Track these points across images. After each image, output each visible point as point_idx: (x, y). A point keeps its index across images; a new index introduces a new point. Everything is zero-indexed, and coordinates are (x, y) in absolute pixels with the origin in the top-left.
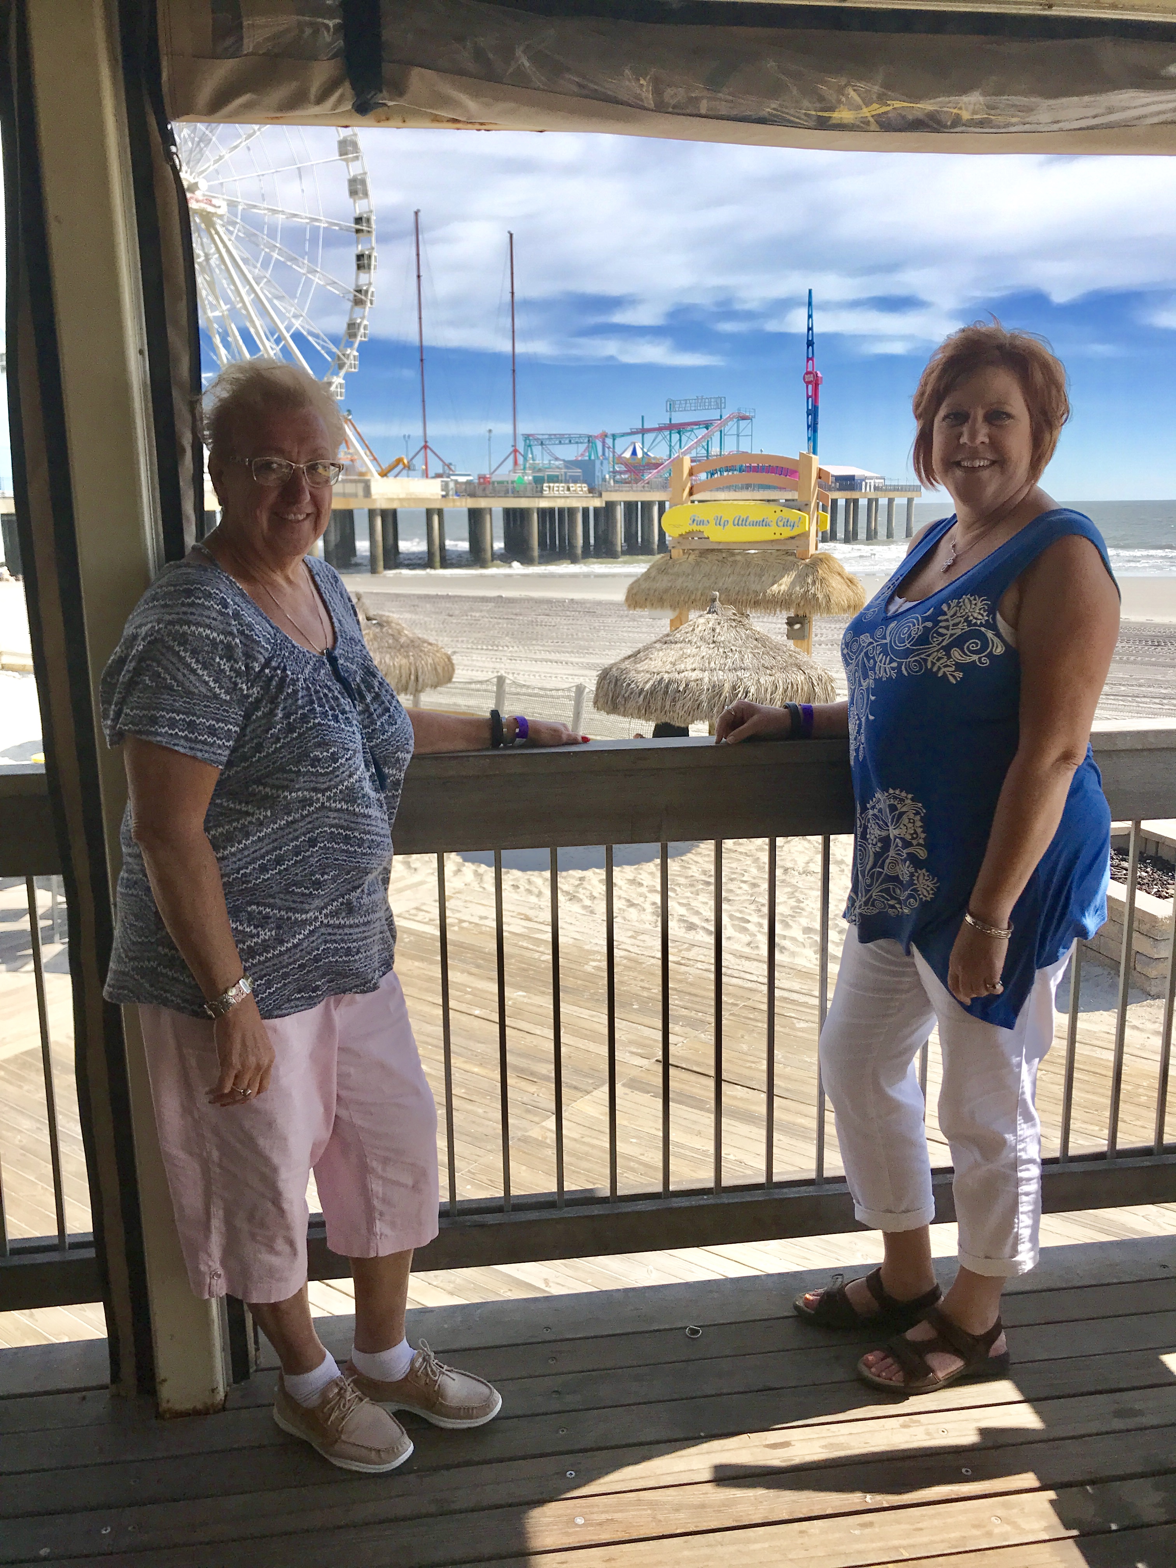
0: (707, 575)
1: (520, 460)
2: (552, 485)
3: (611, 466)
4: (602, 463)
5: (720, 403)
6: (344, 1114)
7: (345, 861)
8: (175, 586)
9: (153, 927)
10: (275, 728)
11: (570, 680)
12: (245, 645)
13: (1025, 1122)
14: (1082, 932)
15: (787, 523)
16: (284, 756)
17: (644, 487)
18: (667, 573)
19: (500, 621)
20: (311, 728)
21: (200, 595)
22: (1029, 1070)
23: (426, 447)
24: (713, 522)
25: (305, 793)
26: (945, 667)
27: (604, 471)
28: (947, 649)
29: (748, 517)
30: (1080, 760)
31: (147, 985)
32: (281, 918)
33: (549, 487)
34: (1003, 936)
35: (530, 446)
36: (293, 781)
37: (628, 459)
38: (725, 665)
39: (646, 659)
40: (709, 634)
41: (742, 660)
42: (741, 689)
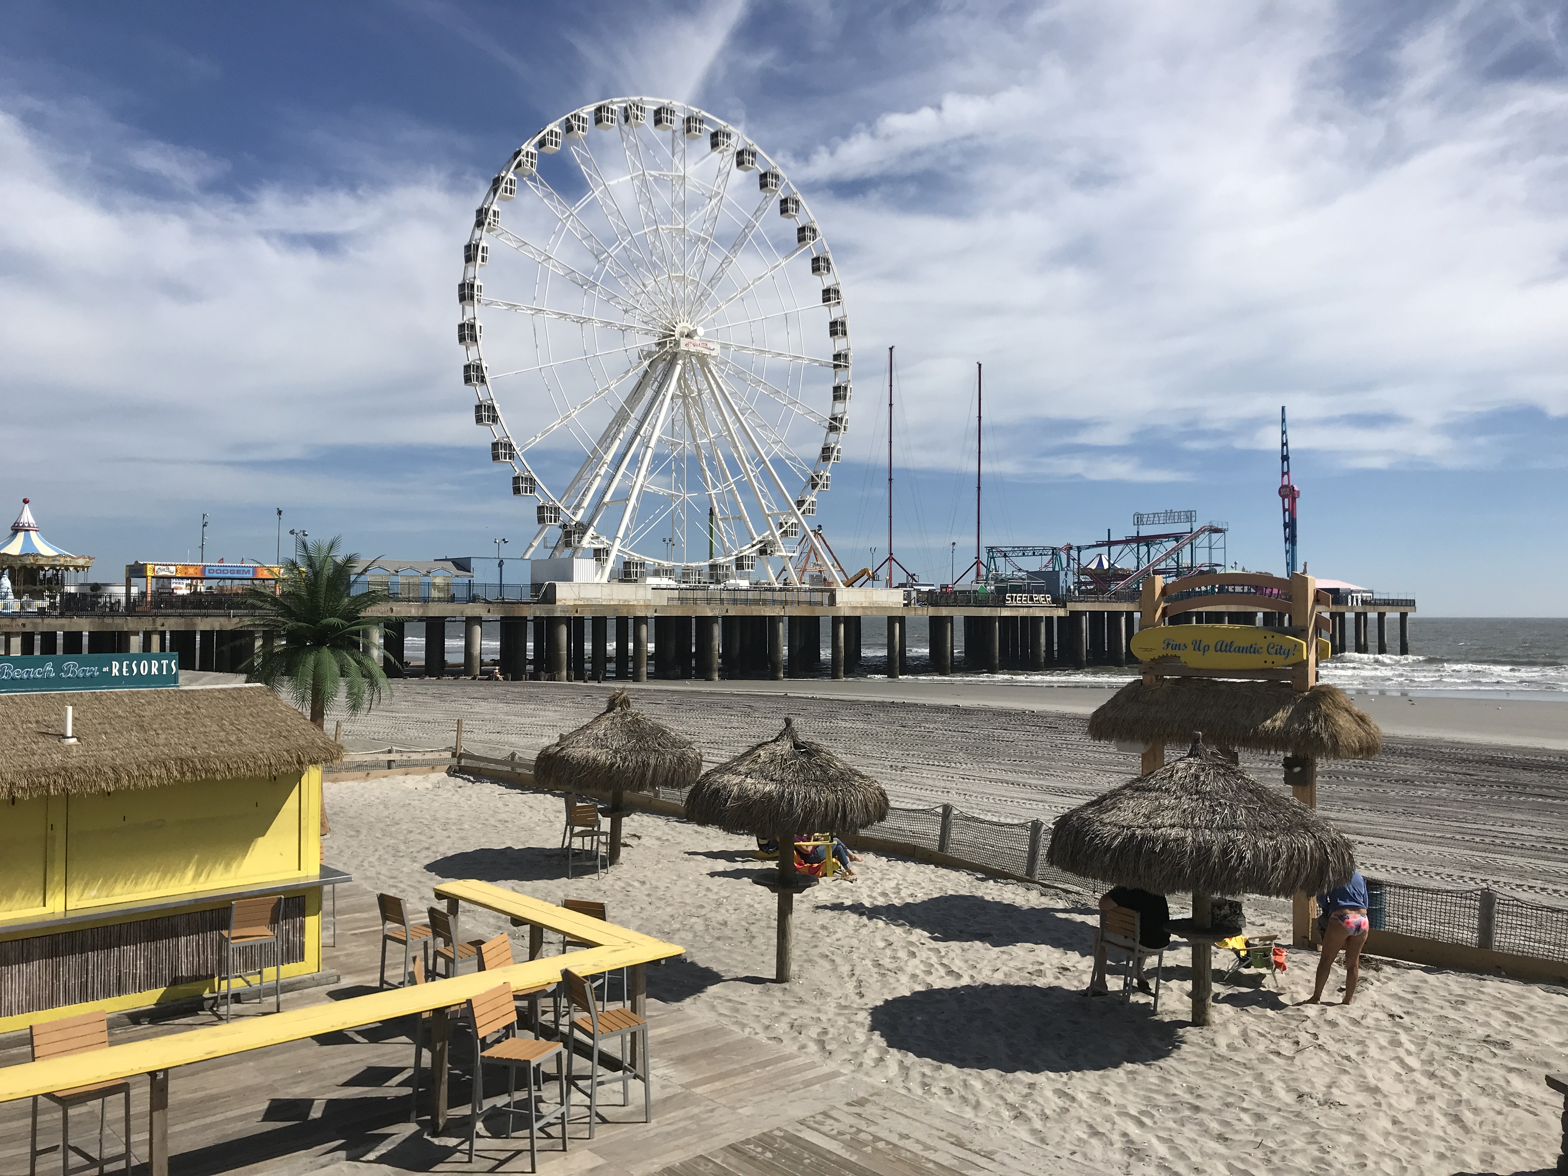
1: (983, 571)
2: (1014, 595)
3: (1076, 576)
4: (1066, 574)
5: (1190, 516)
11: (1027, 813)
17: (1110, 598)
23: (891, 559)
24: (1191, 648)
27: (1067, 581)
33: (1012, 597)
35: (993, 557)
37: (1093, 570)
38: (1213, 823)
39: (1113, 808)
40: (1191, 782)
41: (1234, 817)
42: (1234, 854)
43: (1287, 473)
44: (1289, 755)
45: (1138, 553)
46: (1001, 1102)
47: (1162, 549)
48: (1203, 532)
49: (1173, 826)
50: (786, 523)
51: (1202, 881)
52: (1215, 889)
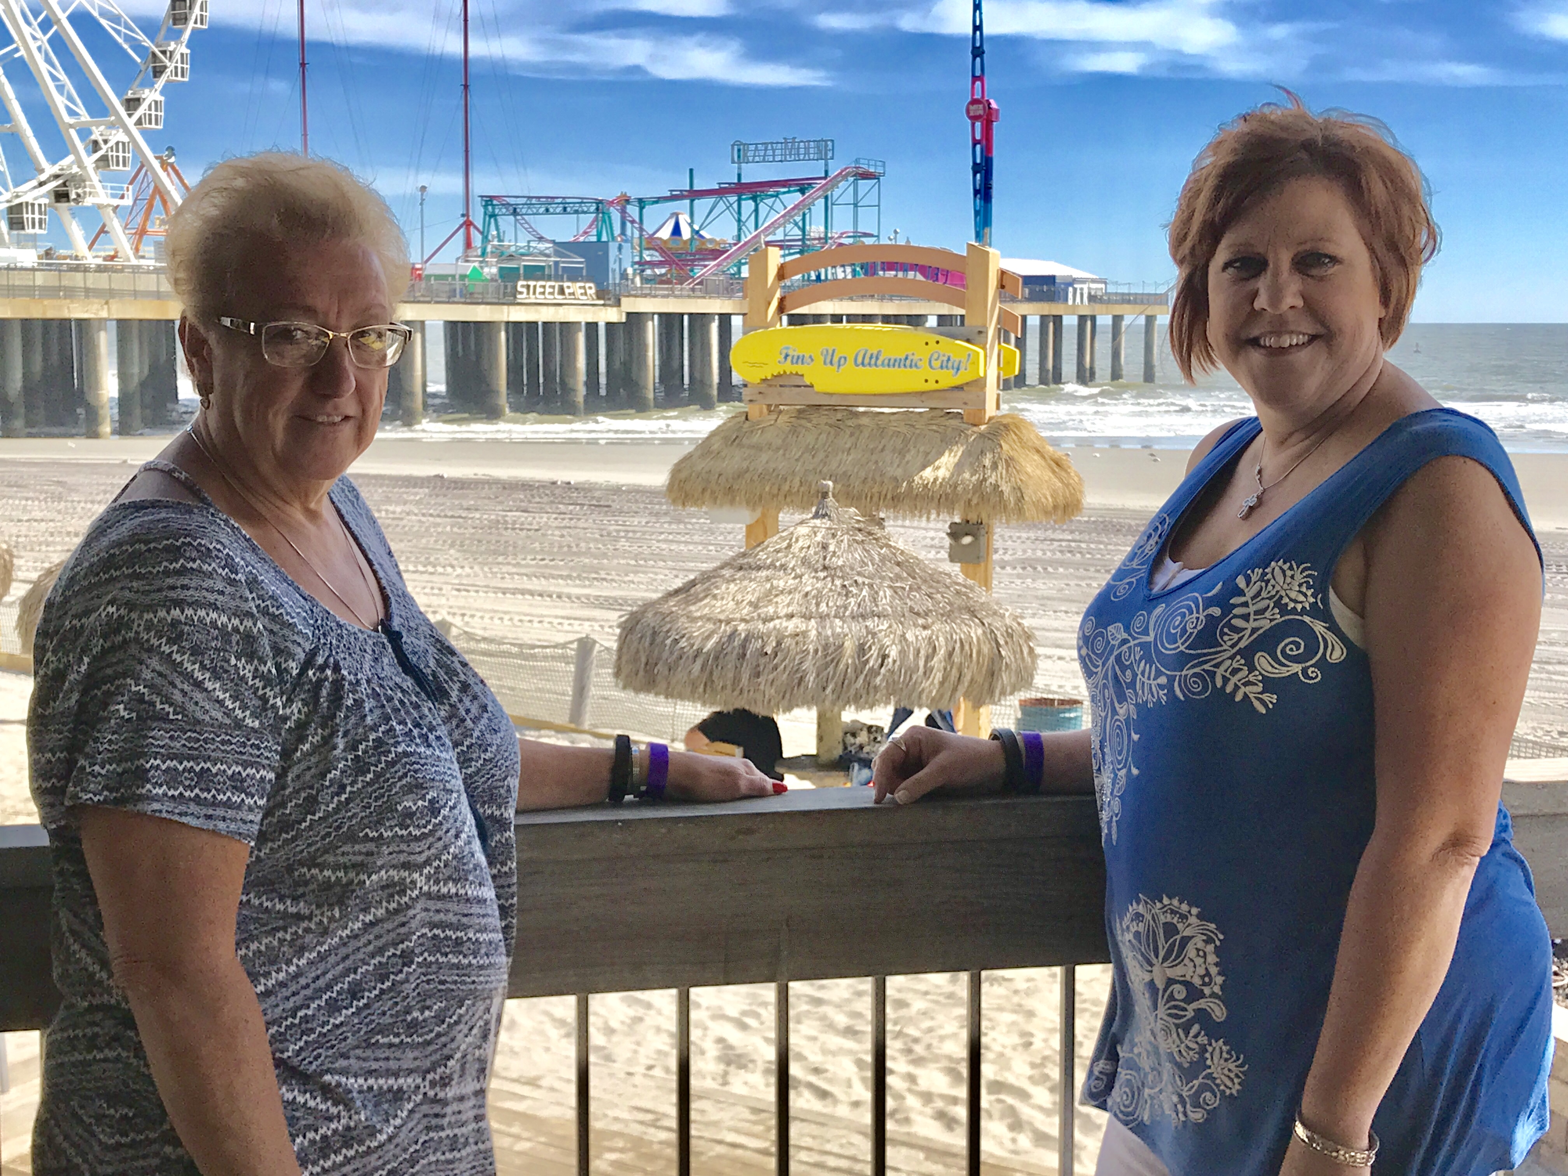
0: (812, 450)
1: (477, 239)
2: (532, 283)
3: (636, 252)
4: (620, 248)
5: (824, 150)
11: (566, 627)
15: (947, 363)
16: (356, 815)
17: (693, 290)
18: (740, 446)
19: (438, 520)
21: (197, 554)
24: (819, 359)
25: (396, 872)
26: (1245, 684)
27: (623, 260)
28: (1248, 654)
29: (879, 352)
33: (528, 287)
34: (1361, 1160)
35: (493, 216)
36: (374, 855)
37: (665, 242)
38: (846, 608)
39: (706, 597)
40: (816, 553)
41: (875, 601)
42: (874, 651)
43: (981, 78)
44: (957, 519)
45: (739, 213)
46: (545, 1019)
47: (778, 205)
48: (845, 178)
49: (791, 616)
50: (106, 142)
51: (829, 690)
52: (848, 702)
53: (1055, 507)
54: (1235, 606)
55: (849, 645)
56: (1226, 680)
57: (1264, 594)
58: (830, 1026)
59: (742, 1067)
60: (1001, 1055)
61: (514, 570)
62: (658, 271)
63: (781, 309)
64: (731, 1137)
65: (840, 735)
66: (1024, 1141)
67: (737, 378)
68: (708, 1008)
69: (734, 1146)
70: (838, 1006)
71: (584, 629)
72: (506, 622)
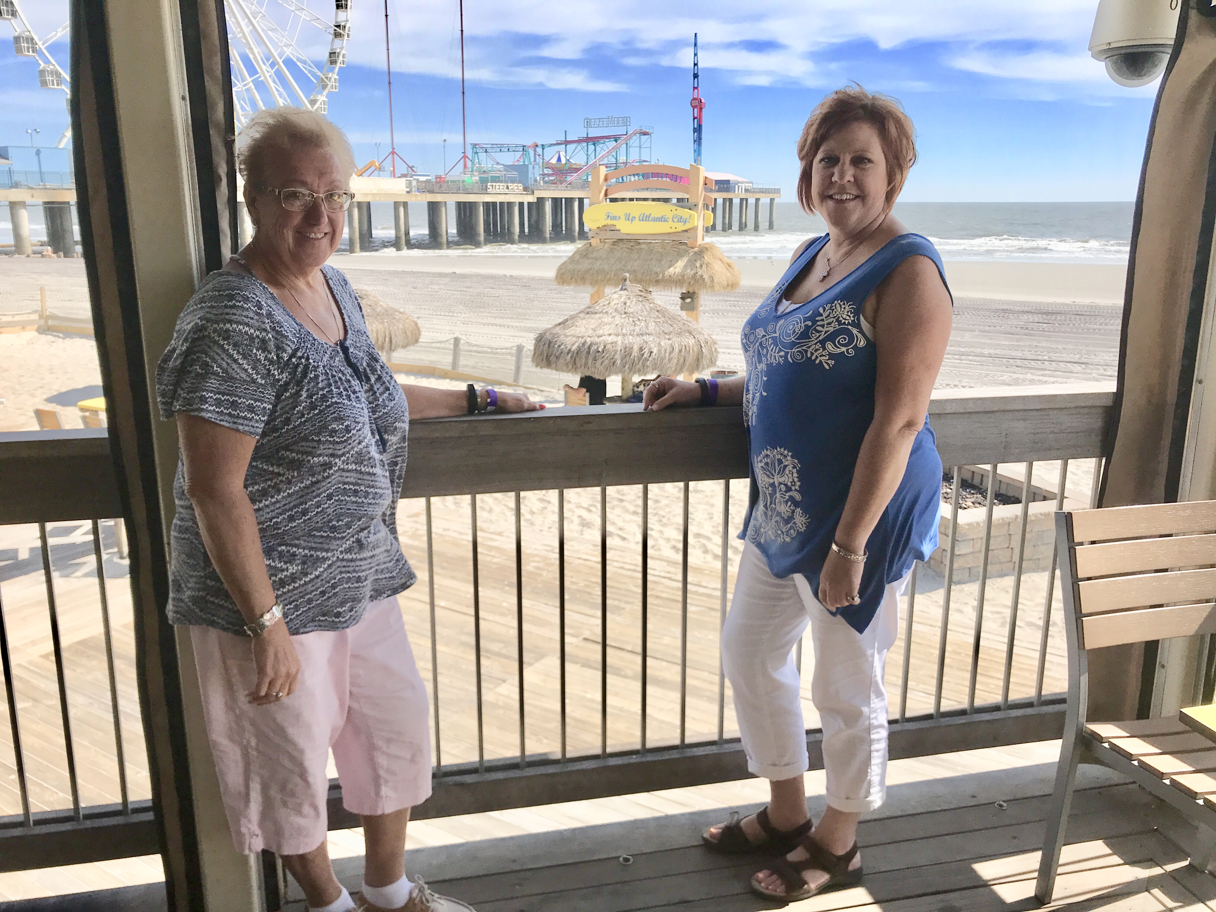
0: (619, 260)
1: (469, 164)
2: (494, 184)
4: (534, 167)
5: (626, 121)
6: (355, 706)
7: (356, 510)
8: (219, 291)
9: (202, 564)
10: (301, 406)
11: (511, 340)
12: (276, 339)
13: (877, 697)
14: (920, 556)
15: (680, 220)
16: (308, 428)
17: (567, 187)
18: (587, 257)
19: (454, 292)
20: (329, 406)
21: (240, 299)
22: (880, 659)
23: (393, 153)
24: (623, 218)
25: (325, 458)
26: (821, 356)
27: (535, 173)
28: (823, 343)
29: (650, 214)
30: (920, 427)
31: (197, 610)
32: (306, 556)
33: (492, 186)
34: (860, 560)
35: (477, 153)
36: (315, 448)
39: (572, 326)
40: (621, 306)
41: (647, 327)
42: (647, 350)
43: (697, 88)
45: (587, 151)
47: (605, 148)
48: (635, 134)
49: (610, 335)
51: (627, 367)
52: (635, 373)
53: (728, 285)
54: (818, 321)
55: (636, 348)
56: (812, 354)
57: (831, 316)
58: (627, 510)
59: (589, 527)
60: (700, 522)
61: (488, 315)
62: (551, 178)
63: (606, 195)
64: (585, 557)
65: (631, 387)
66: (709, 557)
67: (586, 229)
68: (574, 503)
69: (586, 560)
70: (630, 502)
71: (519, 341)
72: (485, 338)
